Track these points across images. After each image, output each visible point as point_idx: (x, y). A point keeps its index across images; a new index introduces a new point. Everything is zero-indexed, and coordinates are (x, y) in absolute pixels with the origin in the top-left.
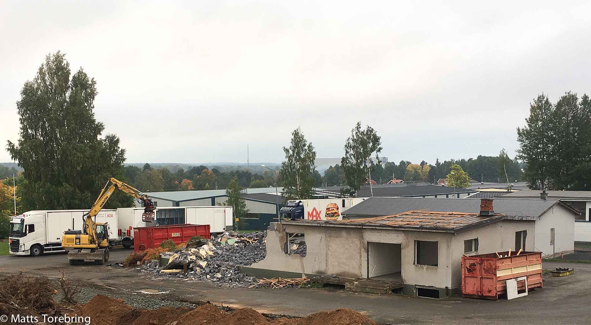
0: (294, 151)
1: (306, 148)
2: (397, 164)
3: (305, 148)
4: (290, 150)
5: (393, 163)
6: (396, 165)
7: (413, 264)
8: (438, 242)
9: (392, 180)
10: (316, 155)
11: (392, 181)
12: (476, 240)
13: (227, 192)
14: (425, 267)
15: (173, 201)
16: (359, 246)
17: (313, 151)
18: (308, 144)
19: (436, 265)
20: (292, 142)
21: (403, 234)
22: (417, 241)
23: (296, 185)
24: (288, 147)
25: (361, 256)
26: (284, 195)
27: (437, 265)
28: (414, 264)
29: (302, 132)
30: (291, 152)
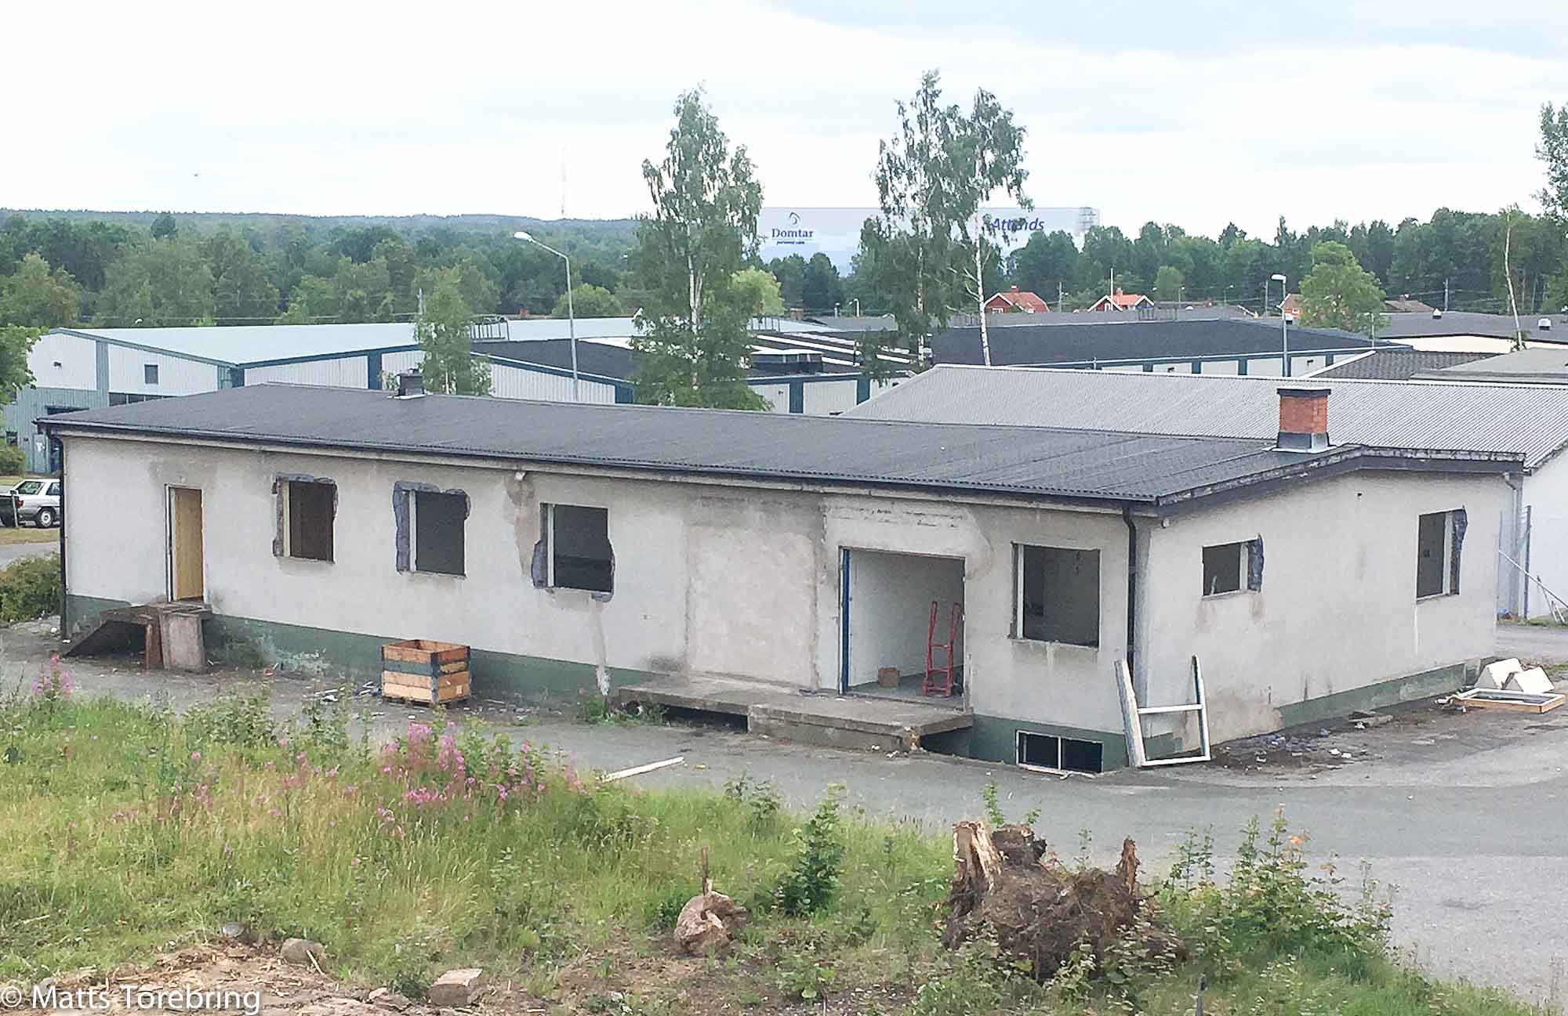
0: (678, 179)
1: (726, 165)
2: (1132, 233)
3: (721, 166)
4: (664, 174)
5: (1116, 231)
6: (1124, 237)
7: (1009, 636)
8: (1099, 551)
9: (1106, 297)
10: (765, 193)
11: (1106, 300)
12: (1256, 546)
13: (419, 334)
14: (1051, 648)
15: (220, 365)
16: (810, 564)
17: (753, 179)
18: (731, 153)
19: (1094, 642)
20: (670, 144)
21: (971, 518)
22: (1025, 546)
23: (685, 309)
24: (657, 163)
25: (816, 600)
26: (641, 348)
27: (1096, 644)
28: (1013, 635)
29: (710, 104)
30: (669, 184)
